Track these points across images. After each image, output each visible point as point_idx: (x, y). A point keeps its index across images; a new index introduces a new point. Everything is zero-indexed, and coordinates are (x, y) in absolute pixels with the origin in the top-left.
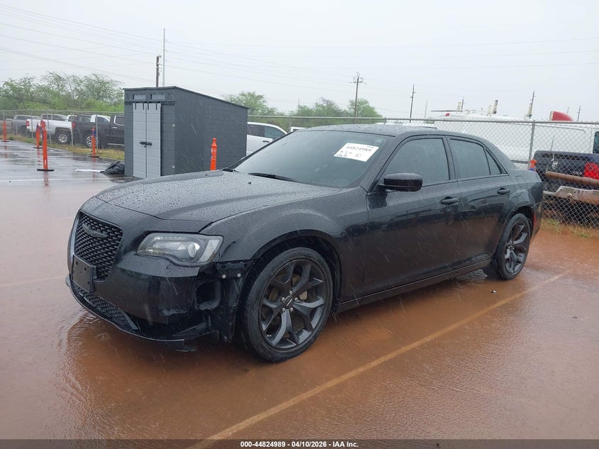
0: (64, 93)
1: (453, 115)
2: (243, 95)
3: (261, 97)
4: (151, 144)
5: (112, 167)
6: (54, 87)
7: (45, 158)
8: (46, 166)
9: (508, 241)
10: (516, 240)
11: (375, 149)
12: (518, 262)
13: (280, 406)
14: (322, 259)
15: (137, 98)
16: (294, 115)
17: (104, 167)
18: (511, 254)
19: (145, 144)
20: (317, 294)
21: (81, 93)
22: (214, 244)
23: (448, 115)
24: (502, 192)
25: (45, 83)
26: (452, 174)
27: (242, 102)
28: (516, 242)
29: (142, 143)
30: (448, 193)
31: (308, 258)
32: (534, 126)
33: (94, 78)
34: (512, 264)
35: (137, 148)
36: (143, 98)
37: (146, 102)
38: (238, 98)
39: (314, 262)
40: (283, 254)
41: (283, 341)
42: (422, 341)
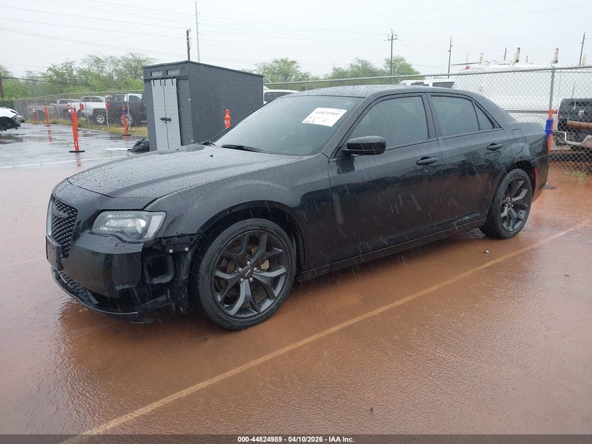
0: (105, 75)
1: (473, 68)
2: (276, 62)
3: (294, 62)
4: (170, 120)
5: (139, 144)
6: (95, 70)
7: (76, 140)
8: (77, 148)
9: (504, 199)
10: (515, 197)
11: (343, 112)
12: (518, 219)
13: (227, 373)
14: (279, 228)
15: (155, 75)
16: (329, 78)
17: (132, 144)
18: (509, 211)
19: (166, 120)
20: (279, 263)
21: (119, 73)
22: (157, 220)
23: (467, 68)
24: (493, 148)
25: (85, 67)
26: (432, 133)
27: (275, 69)
28: (515, 199)
29: (163, 119)
30: (425, 153)
31: (263, 229)
32: (553, 73)
33: (130, 57)
34: (512, 222)
35: (159, 124)
36: (160, 74)
37: (162, 79)
38: (271, 65)
39: (271, 233)
40: (234, 226)
41: (242, 310)
42: (392, 305)
